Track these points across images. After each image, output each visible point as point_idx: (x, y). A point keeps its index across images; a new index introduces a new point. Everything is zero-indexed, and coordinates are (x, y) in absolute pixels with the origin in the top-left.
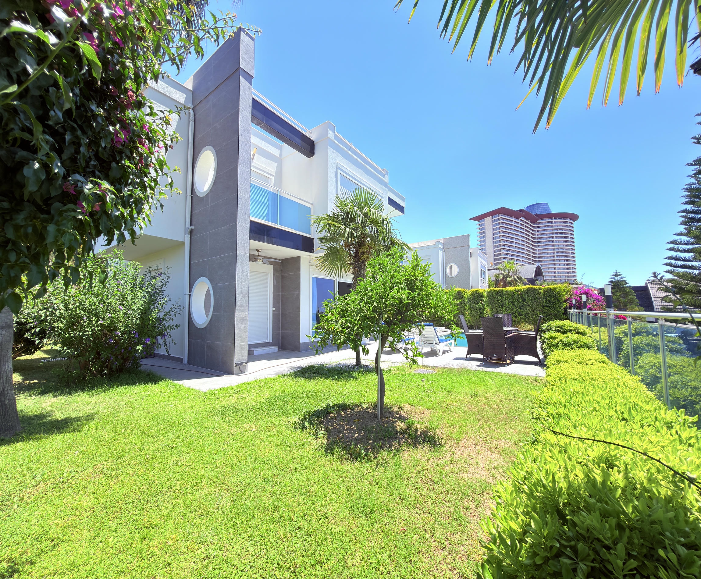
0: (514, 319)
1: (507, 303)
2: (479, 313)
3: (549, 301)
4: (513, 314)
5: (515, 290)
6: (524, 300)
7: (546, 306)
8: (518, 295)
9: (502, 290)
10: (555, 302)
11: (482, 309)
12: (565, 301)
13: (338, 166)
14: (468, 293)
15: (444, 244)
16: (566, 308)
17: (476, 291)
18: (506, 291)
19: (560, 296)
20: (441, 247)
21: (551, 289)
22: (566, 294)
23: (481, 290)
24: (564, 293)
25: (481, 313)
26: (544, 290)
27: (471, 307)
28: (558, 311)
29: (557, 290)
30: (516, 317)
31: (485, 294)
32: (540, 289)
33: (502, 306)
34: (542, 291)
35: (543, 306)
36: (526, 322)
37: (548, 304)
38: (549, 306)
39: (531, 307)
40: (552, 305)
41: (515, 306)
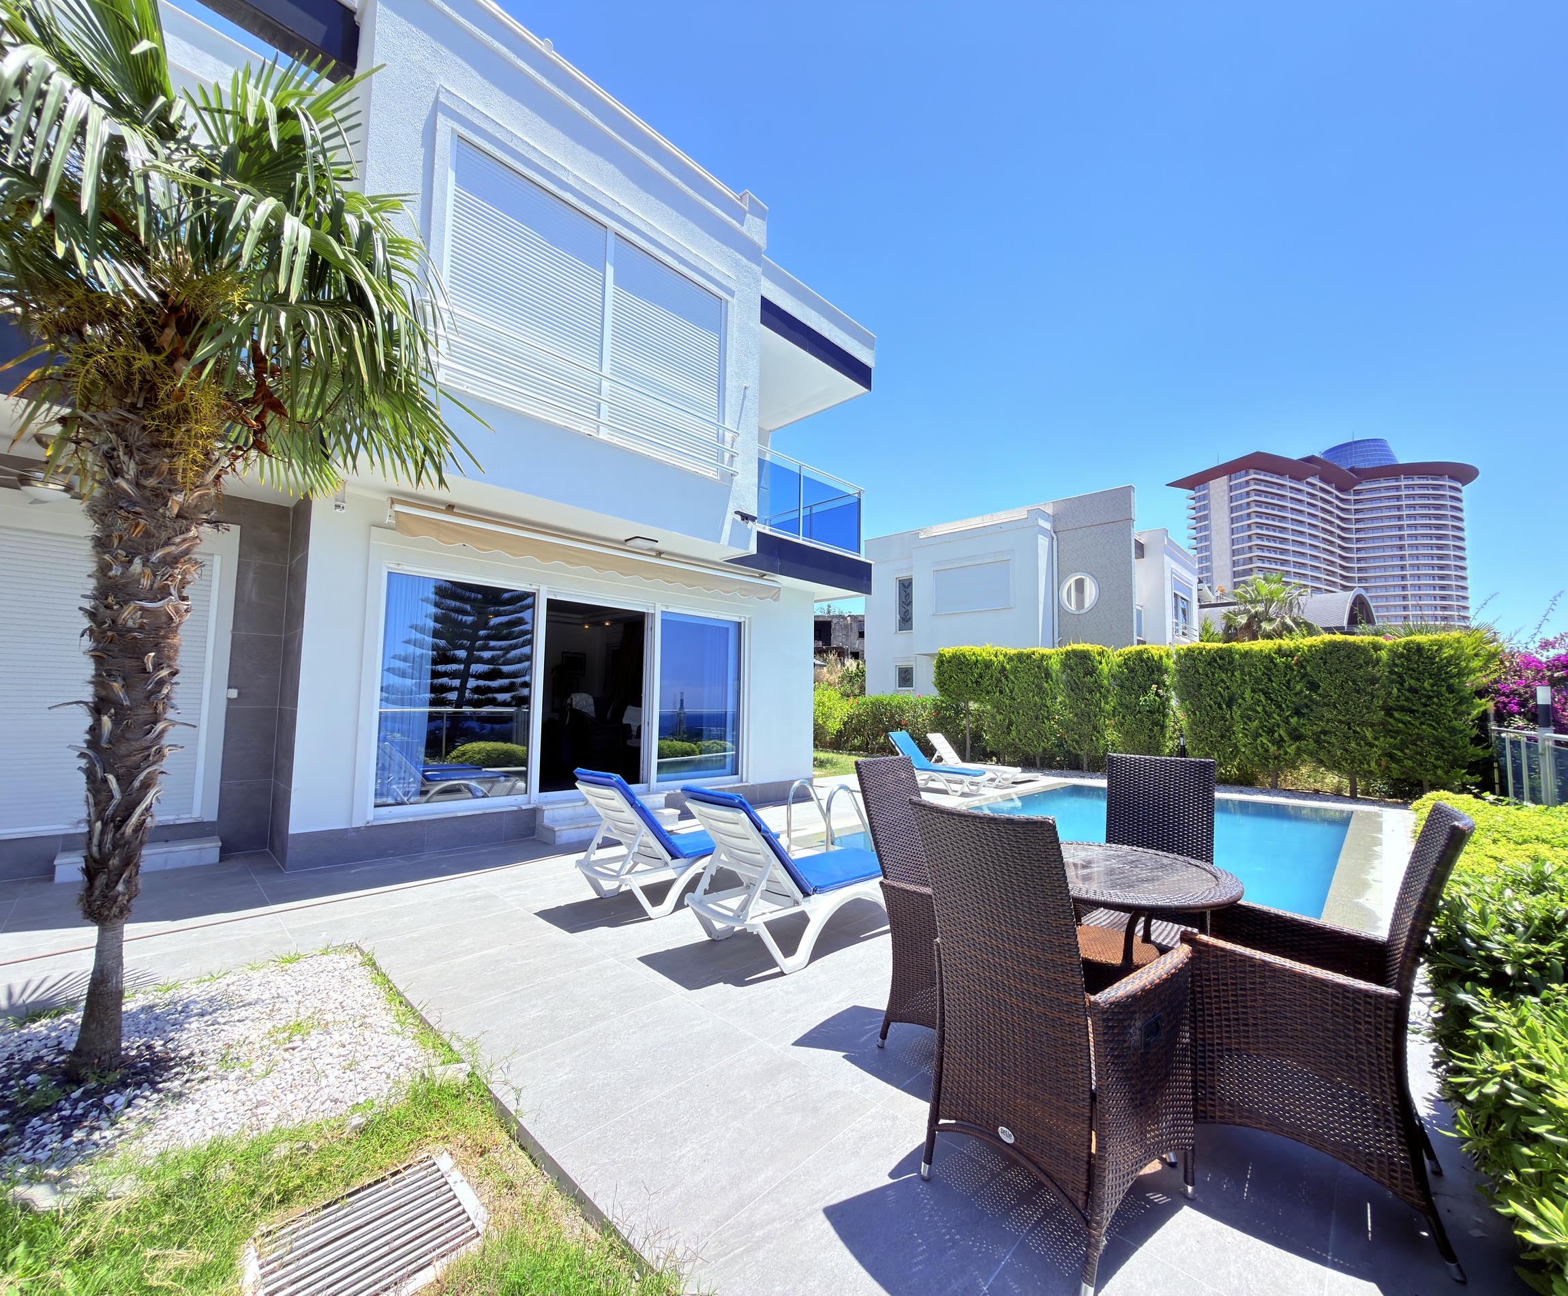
0: (1272, 749)
1: (1247, 696)
2: (1148, 724)
3: (1413, 690)
4: (1271, 732)
5: (1279, 651)
6: (1313, 686)
7: (1402, 709)
8: (1288, 667)
9: (1230, 652)
10: (1439, 695)
11: (1161, 708)
12: (1481, 693)
13: (442, 98)
14: (1111, 658)
15: (1055, 519)
16: (1484, 717)
17: (1140, 653)
18: (1246, 655)
19: (1460, 674)
20: (1047, 526)
21: (1419, 648)
22: (1485, 667)
23: (1154, 650)
24: (1476, 664)
25: (1156, 724)
26: (1393, 653)
27: (1121, 704)
28: (1453, 731)
29: (1447, 652)
30: (1280, 743)
31: (1170, 663)
32: (1377, 647)
33: (1229, 706)
34: (1384, 654)
35: (1389, 711)
36: (1321, 762)
37: (1407, 699)
38: (1412, 711)
39: (1340, 712)
40: (1425, 705)
41: (1279, 707)
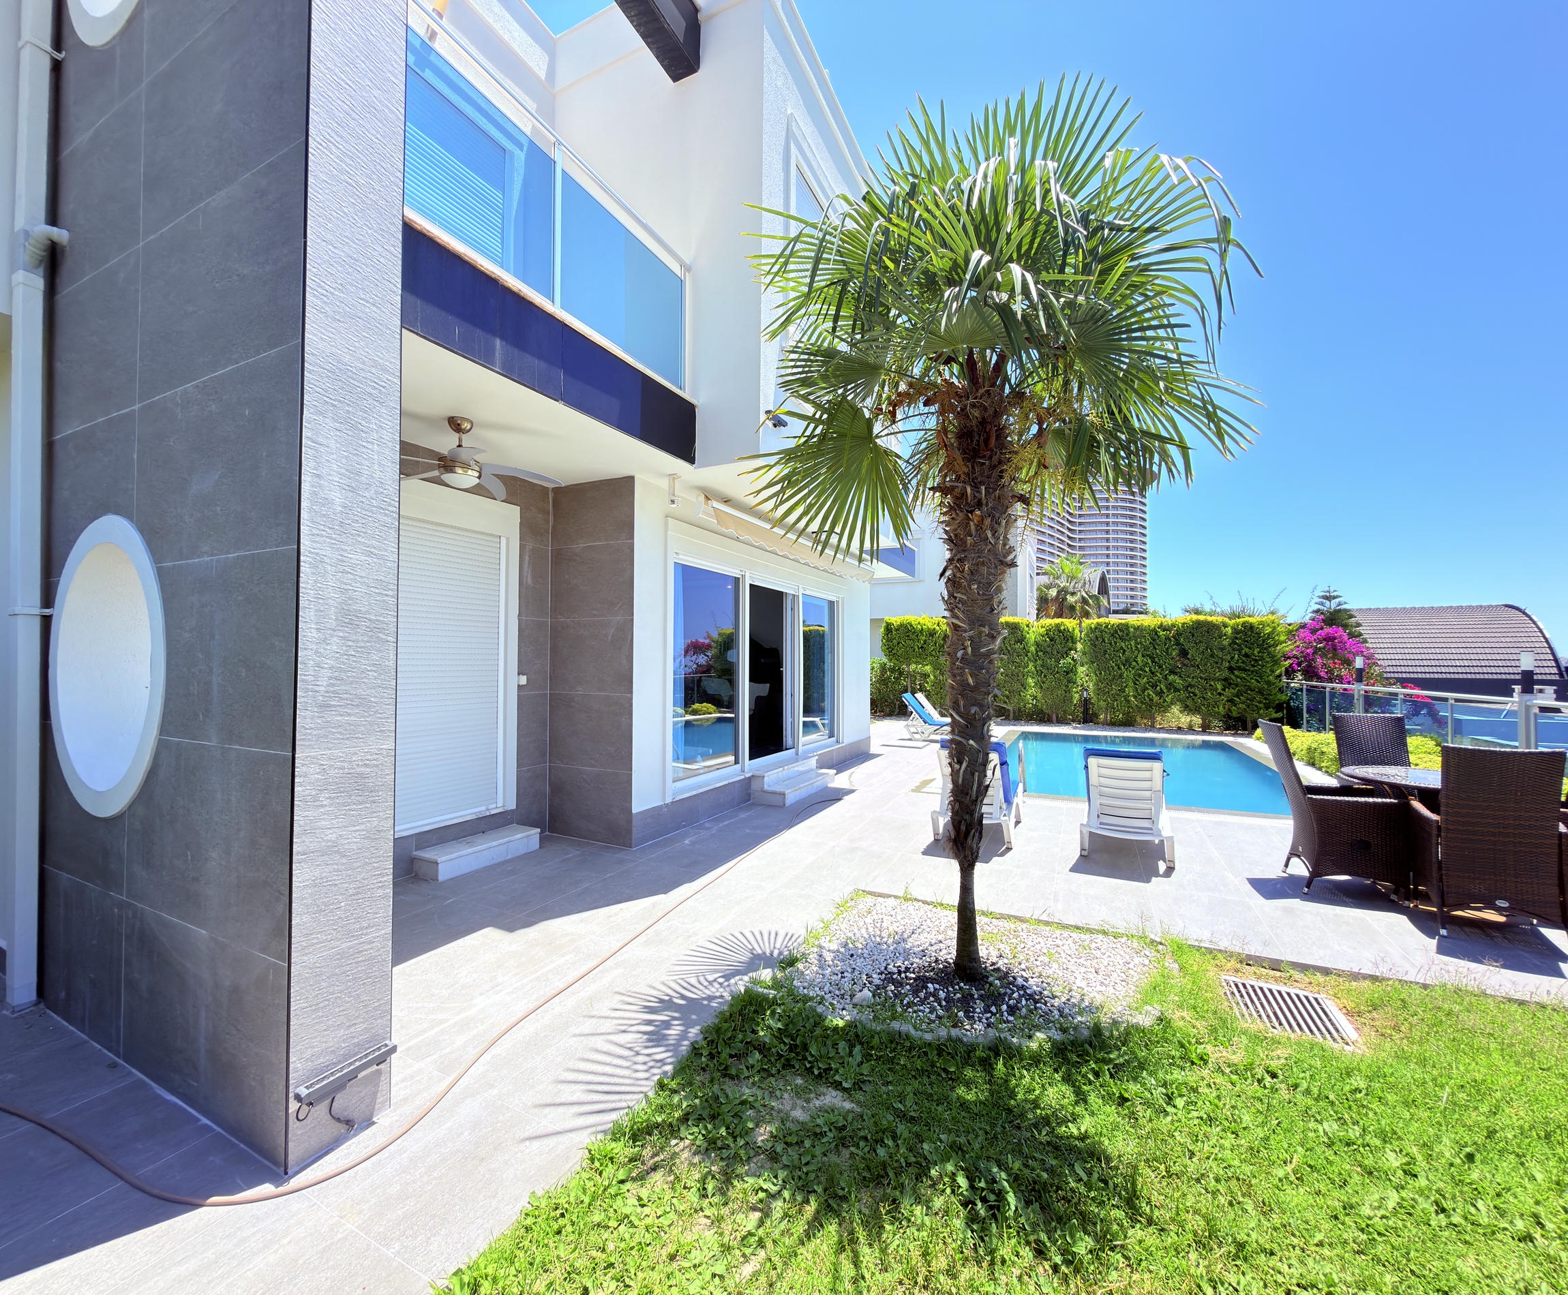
1: (1139, 659)
3: (1246, 655)
4: (1155, 686)
5: (1161, 626)
7: (1239, 669)
8: (1168, 638)
9: (1127, 626)
10: (1262, 659)
11: (1070, 672)
14: (1036, 629)
17: (1058, 626)
18: (1137, 628)
19: (1274, 645)
21: (1251, 627)
23: (1068, 624)
24: (1282, 638)
25: (1069, 681)
26: (1236, 631)
27: (1042, 666)
29: (1268, 630)
30: (1160, 694)
31: (1082, 636)
32: (1225, 626)
33: (1126, 667)
34: (1229, 630)
35: (1231, 669)
36: (1186, 706)
37: (1243, 662)
38: (1246, 670)
39: (1201, 671)
40: (1254, 666)
41: (1160, 667)
